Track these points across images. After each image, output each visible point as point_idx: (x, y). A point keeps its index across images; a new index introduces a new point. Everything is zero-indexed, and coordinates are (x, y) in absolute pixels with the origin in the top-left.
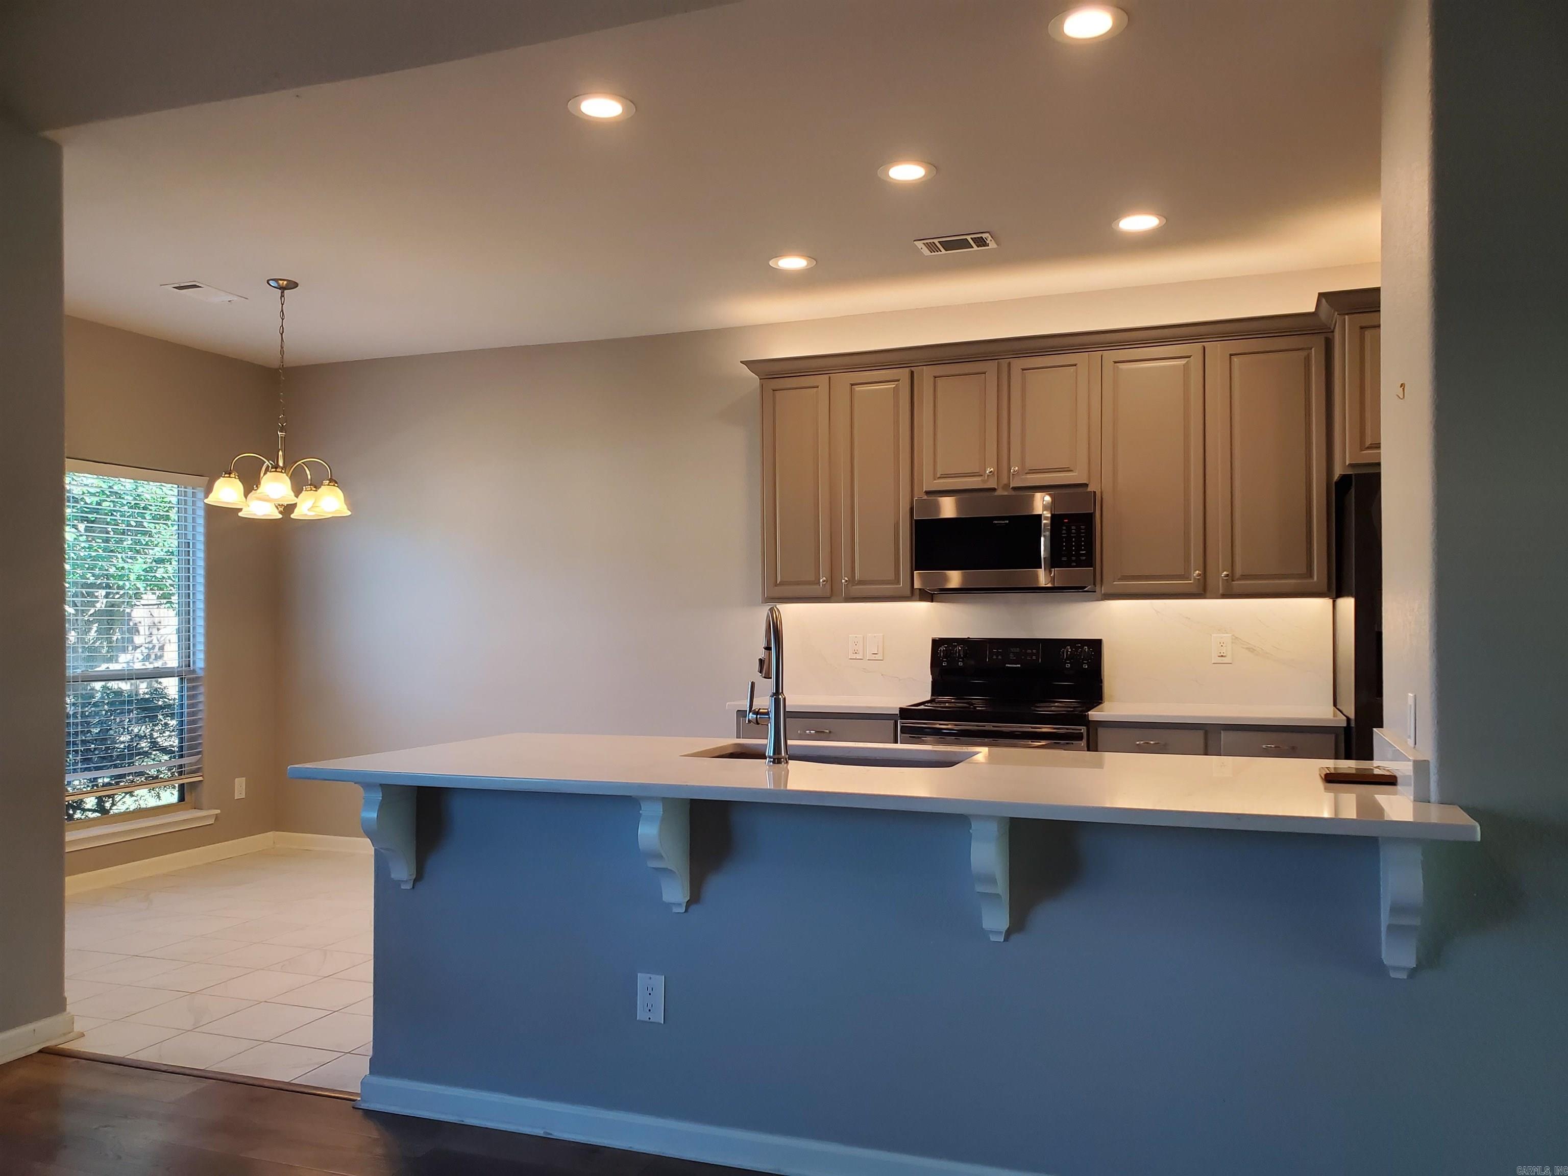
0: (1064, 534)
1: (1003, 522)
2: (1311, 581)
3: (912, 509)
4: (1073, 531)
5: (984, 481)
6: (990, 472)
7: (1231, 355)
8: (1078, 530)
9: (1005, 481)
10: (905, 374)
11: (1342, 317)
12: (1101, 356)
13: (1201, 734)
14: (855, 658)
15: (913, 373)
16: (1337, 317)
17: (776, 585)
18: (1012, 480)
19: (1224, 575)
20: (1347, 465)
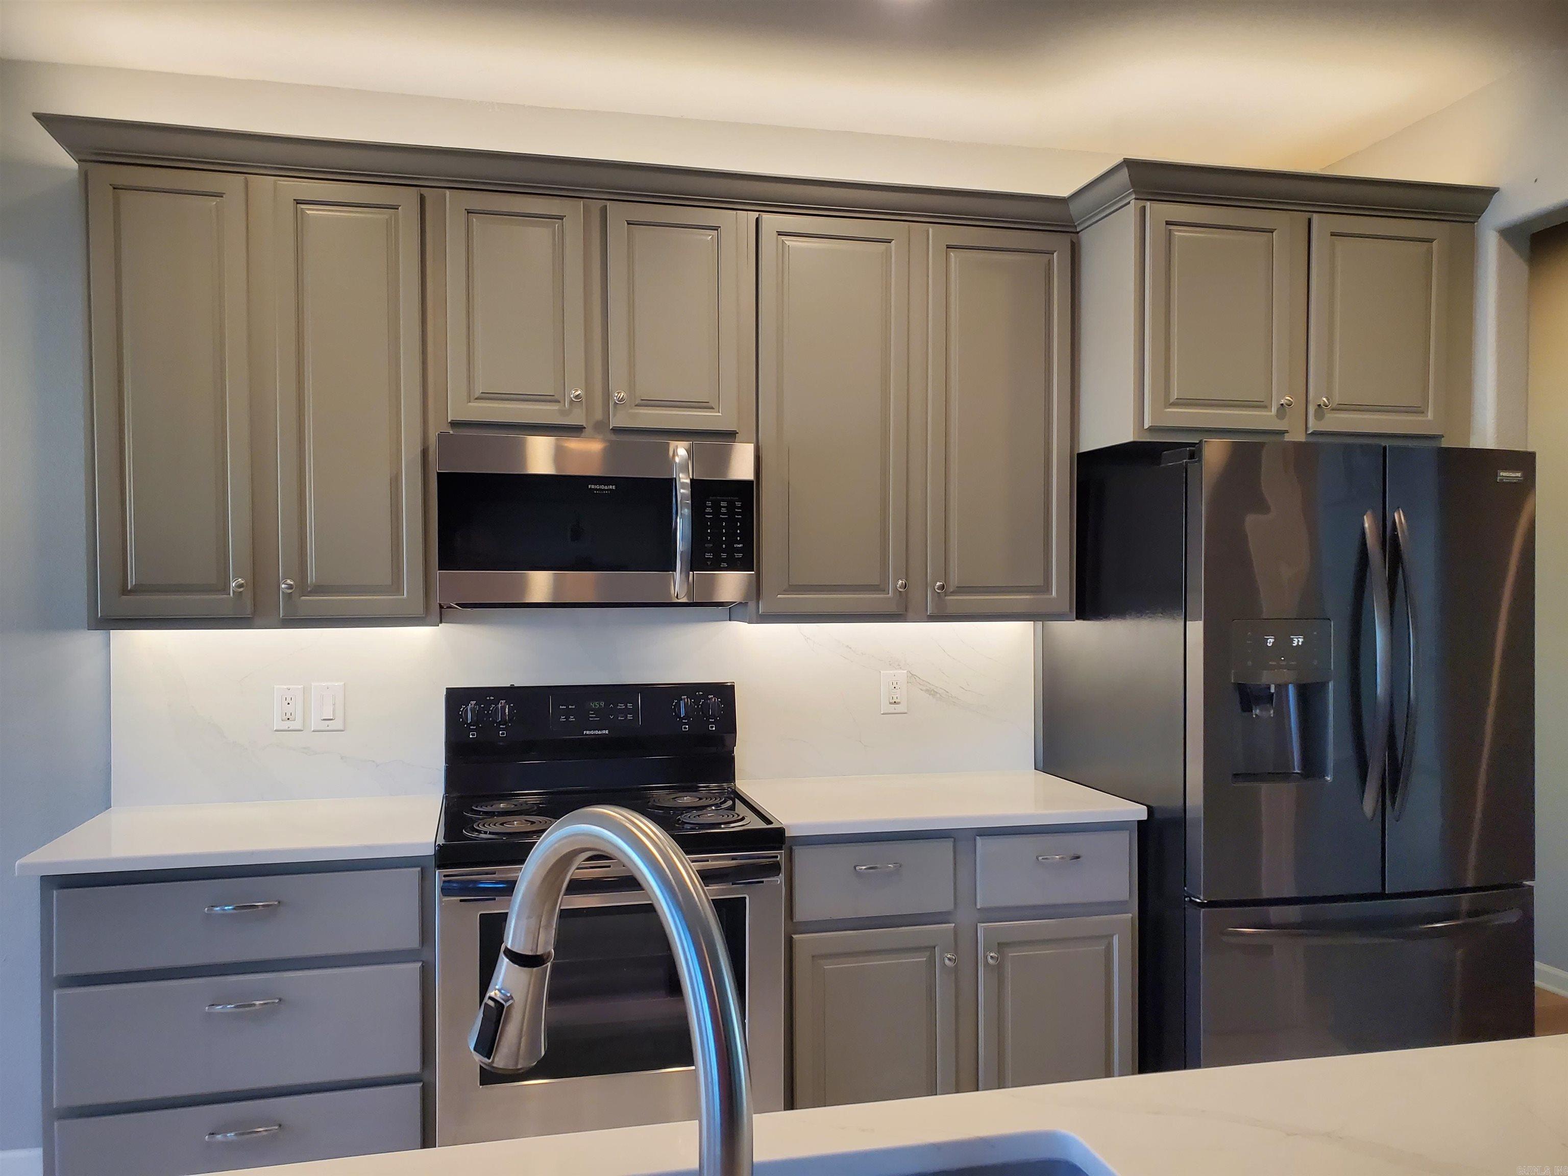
0: (709, 514)
1: (606, 488)
2: (1047, 597)
3: (425, 453)
4: (724, 510)
5: (563, 413)
6: (577, 397)
7: (948, 247)
8: (731, 507)
9: (598, 415)
10: (407, 198)
11: (1141, 203)
12: (757, 219)
13: (948, 844)
14: (286, 728)
15: (422, 199)
16: (1129, 203)
17: (125, 591)
18: (614, 415)
19: (936, 587)
20: (1146, 426)
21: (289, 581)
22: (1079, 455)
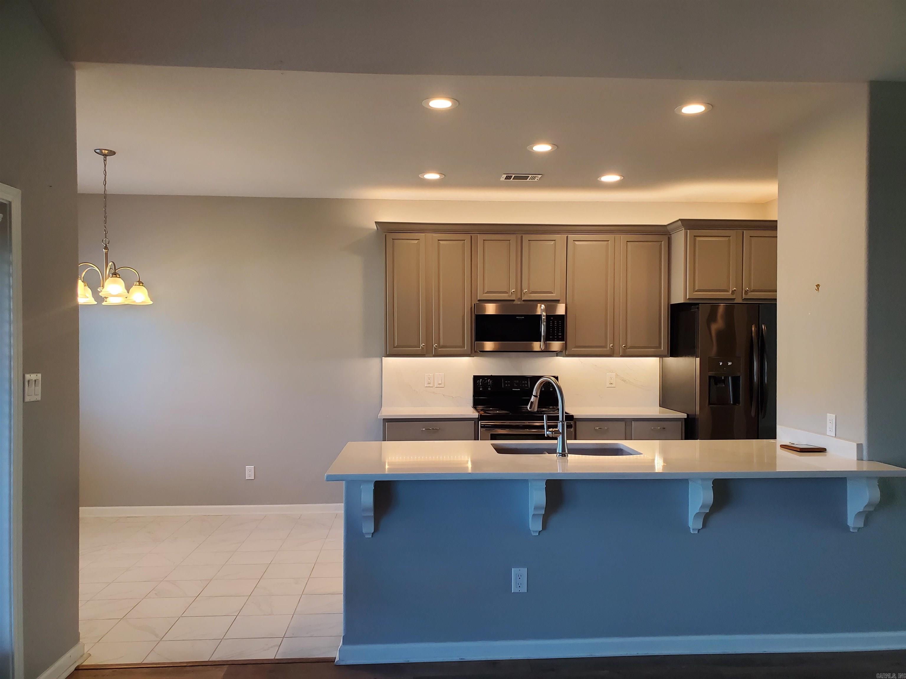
0: (551, 325)
1: (521, 318)
2: (661, 350)
3: (471, 308)
4: (556, 324)
5: (510, 296)
6: (513, 292)
7: (627, 241)
8: (558, 323)
9: (519, 297)
10: (467, 237)
11: (686, 230)
12: (567, 237)
13: (623, 423)
14: (428, 386)
15: (471, 237)
16: (683, 230)
17: (394, 347)
18: (524, 296)
19: (623, 346)
20: (687, 298)
21: (436, 345)
22: (671, 305)
